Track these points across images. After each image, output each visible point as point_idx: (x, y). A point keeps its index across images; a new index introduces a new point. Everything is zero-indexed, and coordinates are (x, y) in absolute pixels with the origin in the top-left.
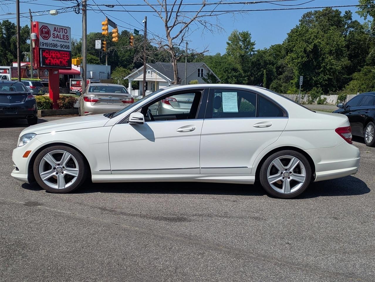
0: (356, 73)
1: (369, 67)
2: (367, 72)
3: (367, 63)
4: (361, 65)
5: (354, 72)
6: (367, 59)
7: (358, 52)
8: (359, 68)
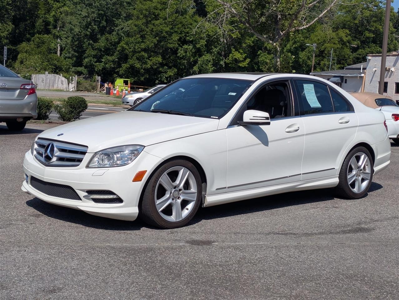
0: (24, 43)
1: (41, 36)
2: (40, 43)
3: (38, 31)
4: (31, 32)
5: (21, 41)
6: (38, 24)
7: (23, 14)
8: (28, 36)
